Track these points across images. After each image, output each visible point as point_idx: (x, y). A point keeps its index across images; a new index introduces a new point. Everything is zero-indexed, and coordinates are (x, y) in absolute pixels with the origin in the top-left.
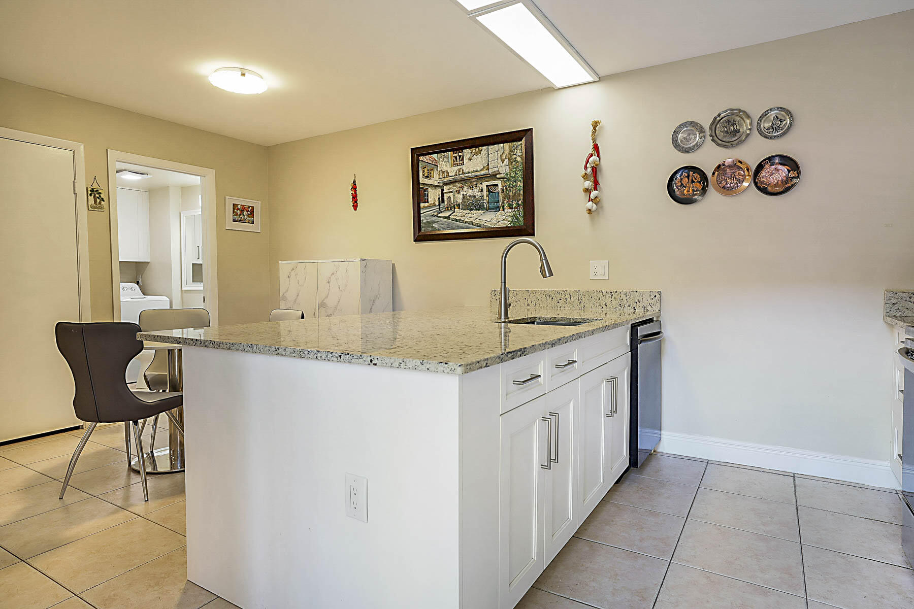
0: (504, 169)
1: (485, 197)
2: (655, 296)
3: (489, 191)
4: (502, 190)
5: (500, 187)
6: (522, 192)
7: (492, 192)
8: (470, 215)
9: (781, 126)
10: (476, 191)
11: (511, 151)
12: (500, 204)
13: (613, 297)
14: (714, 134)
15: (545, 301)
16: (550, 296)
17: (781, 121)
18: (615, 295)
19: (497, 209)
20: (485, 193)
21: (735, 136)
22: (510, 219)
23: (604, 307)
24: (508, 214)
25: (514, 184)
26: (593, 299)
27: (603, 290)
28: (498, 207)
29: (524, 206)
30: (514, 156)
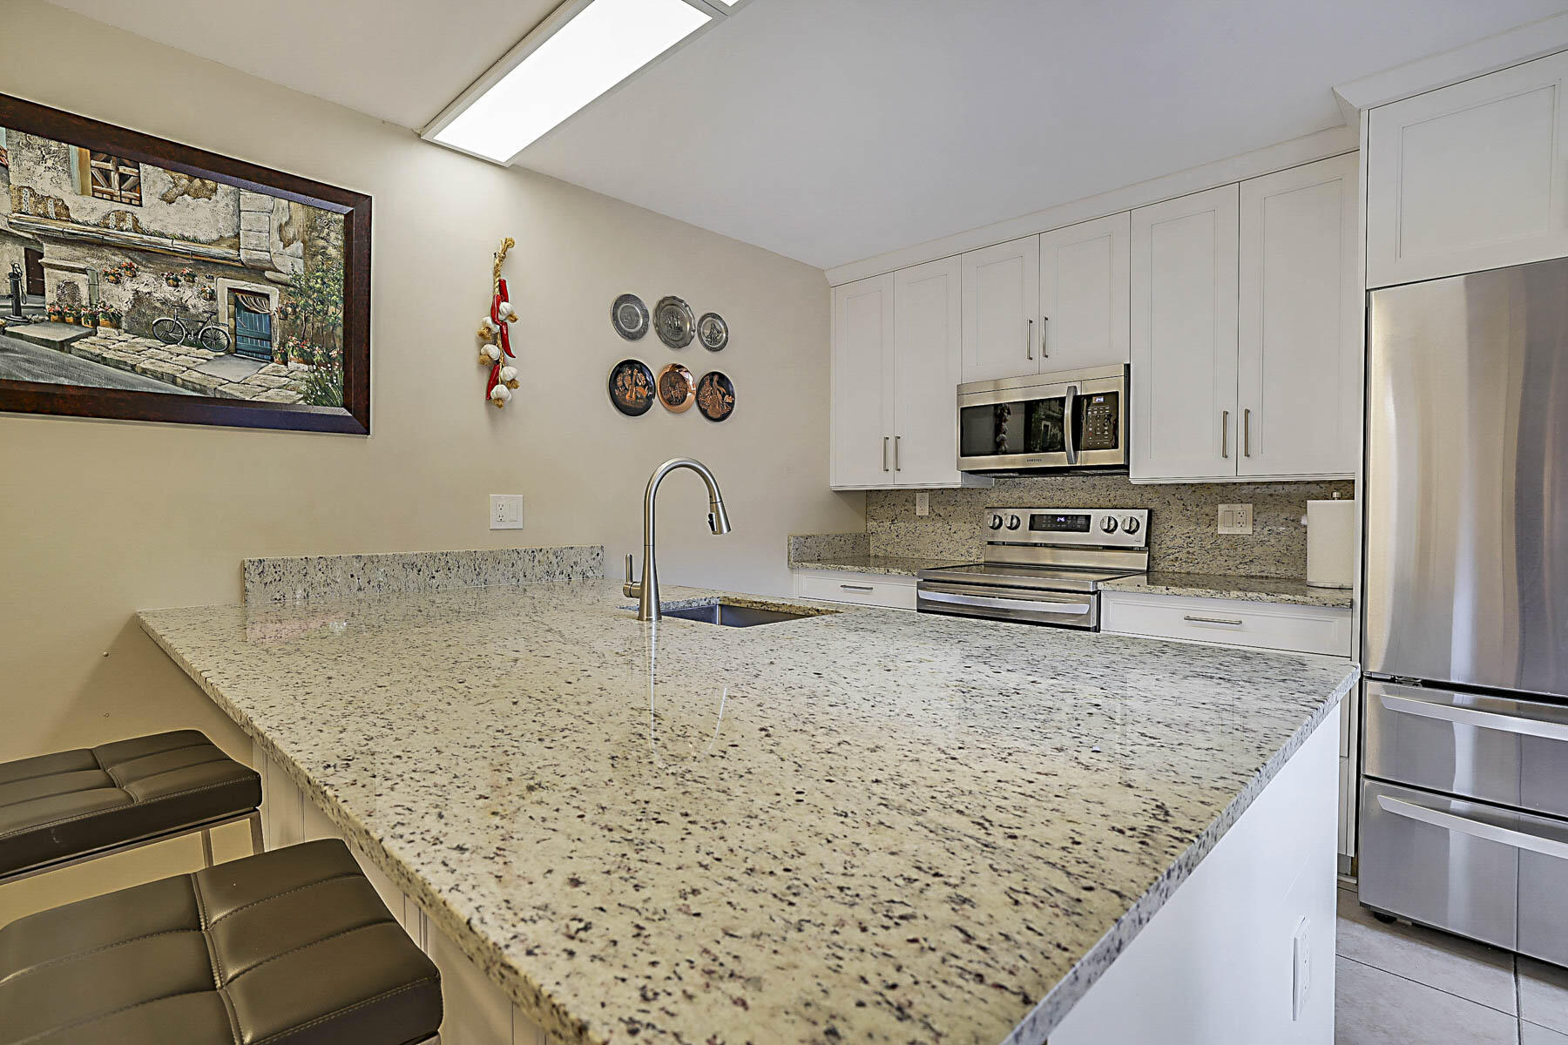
0: (290, 262)
1: (224, 317)
2: (598, 555)
3: (237, 304)
4: (282, 311)
5: (274, 304)
6: (339, 331)
7: (247, 310)
8: (163, 355)
9: (717, 338)
10: (189, 295)
11: (313, 228)
12: (276, 346)
13: (536, 560)
14: (657, 324)
15: (403, 579)
16: (413, 565)
17: (718, 332)
18: (539, 556)
19: (266, 355)
20: (223, 305)
21: (678, 334)
22: (303, 388)
23: (522, 579)
24: (300, 375)
25: (318, 308)
26: (501, 566)
27: (519, 549)
28: (269, 352)
29: (346, 366)
30: (321, 243)
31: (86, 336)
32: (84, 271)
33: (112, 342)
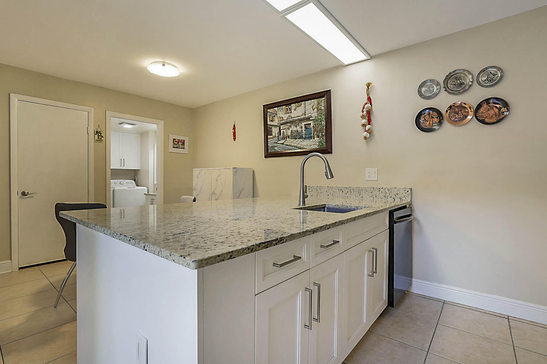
0: (314, 114)
1: (304, 132)
2: (408, 191)
3: (306, 128)
4: (313, 126)
5: (312, 125)
6: (325, 128)
7: (307, 128)
8: (295, 142)
9: (494, 79)
10: (298, 128)
11: (318, 104)
12: (312, 135)
13: (380, 191)
14: (446, 87)
15: (339, 194)
16: (341, 190)
17: (494, 75)
18: (381, 190)
19: (310, 138)
20: (303, 129)
21: (461, 87)
22: (318, 144)
23: (375, 197)
24: (317, 141)
25: (320, 123)
26: (367, 192)
27: (374, 187)
29: (326, 136)
30: (320, 107)
31: (285, 141)
32: (285, 129)
33: (289, 141)
